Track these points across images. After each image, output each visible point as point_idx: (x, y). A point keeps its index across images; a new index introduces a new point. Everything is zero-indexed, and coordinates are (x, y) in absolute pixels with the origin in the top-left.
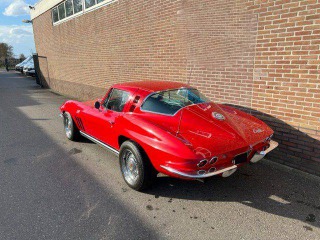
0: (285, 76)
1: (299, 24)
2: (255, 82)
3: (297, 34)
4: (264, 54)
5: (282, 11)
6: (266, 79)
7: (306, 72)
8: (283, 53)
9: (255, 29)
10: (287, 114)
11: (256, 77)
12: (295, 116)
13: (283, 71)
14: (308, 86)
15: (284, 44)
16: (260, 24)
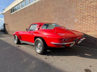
0: (85, 20)
1: (87, 4)
2: (76, 23)
3: (87, 7)
4: (78, 14)
5: (82, 2)
6: (79, 22)
7: (91, 18)
8: (83, 13)
9: (75, 7)
10: (86, 31)
11: (76, 21)
12: (88, 31)
13: (84, 19)
14: (92, 22)
15: (84, 11)
16: (76, 6)
